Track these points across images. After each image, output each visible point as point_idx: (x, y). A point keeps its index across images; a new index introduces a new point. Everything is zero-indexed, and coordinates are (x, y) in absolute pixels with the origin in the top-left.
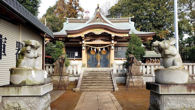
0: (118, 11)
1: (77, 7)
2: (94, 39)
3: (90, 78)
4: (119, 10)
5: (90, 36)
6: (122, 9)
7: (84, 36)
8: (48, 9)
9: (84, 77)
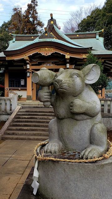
0: (91, 25)
1: (35, 21)
2: (43, 62)
3: (25, 118)
4: (91, 23)
5: (38, 58)
6: (95, 22)
7: (28, 58)
8: (2, 25)
9: (17, 117)
